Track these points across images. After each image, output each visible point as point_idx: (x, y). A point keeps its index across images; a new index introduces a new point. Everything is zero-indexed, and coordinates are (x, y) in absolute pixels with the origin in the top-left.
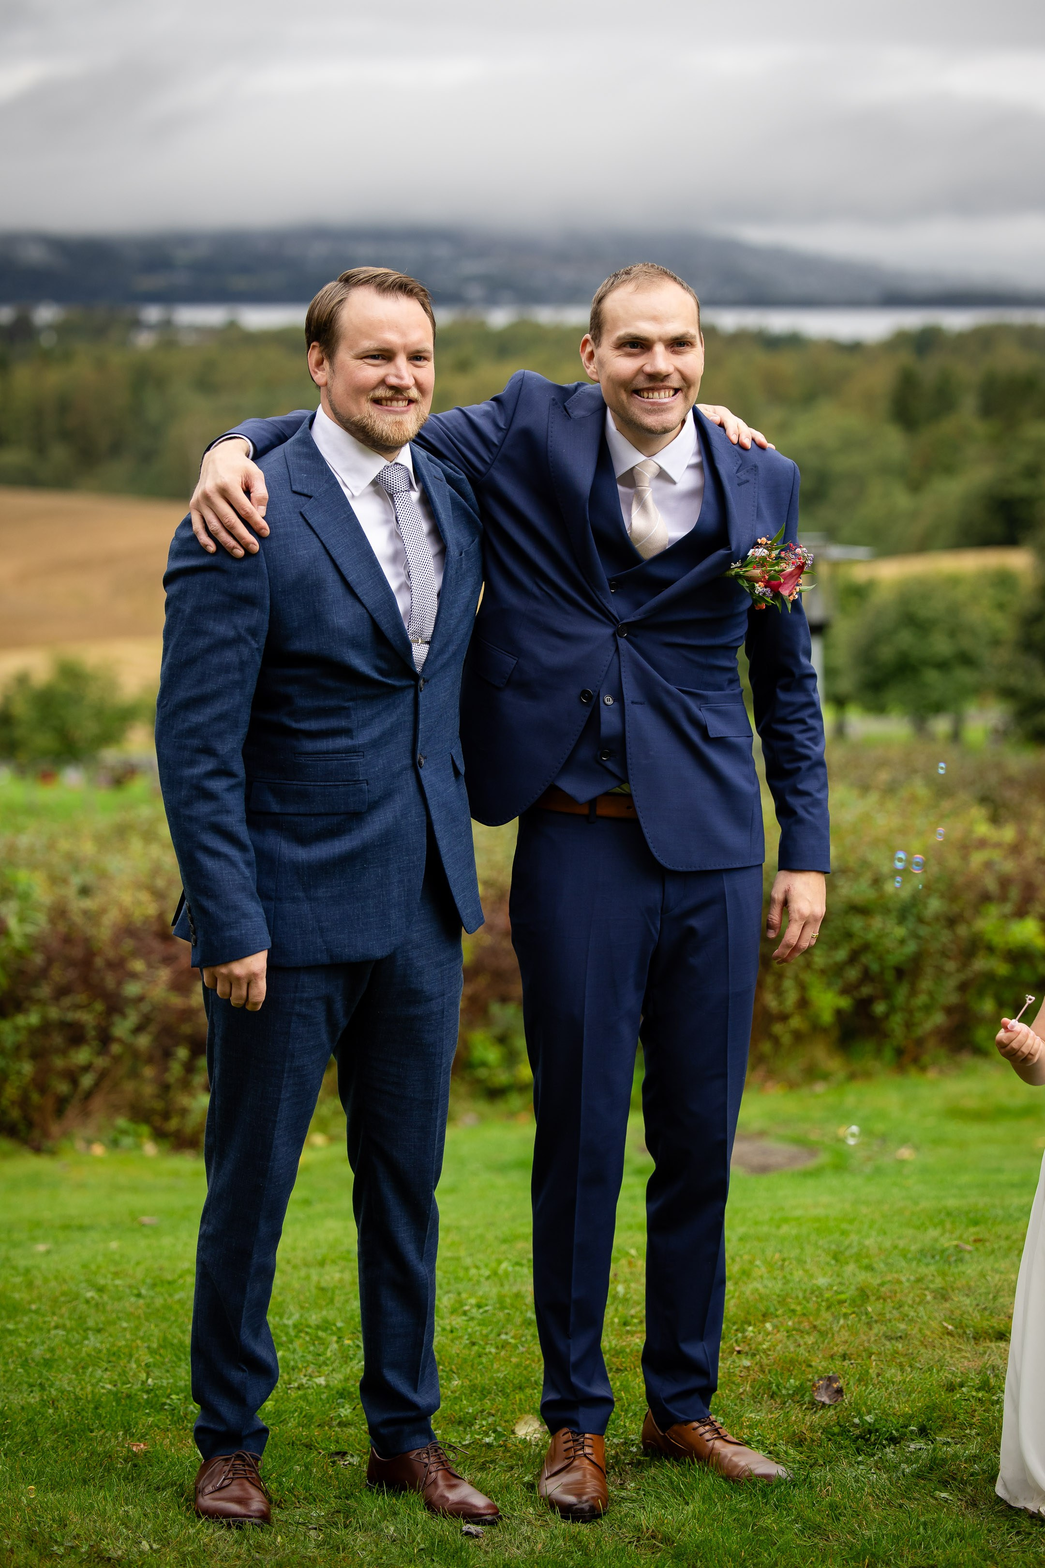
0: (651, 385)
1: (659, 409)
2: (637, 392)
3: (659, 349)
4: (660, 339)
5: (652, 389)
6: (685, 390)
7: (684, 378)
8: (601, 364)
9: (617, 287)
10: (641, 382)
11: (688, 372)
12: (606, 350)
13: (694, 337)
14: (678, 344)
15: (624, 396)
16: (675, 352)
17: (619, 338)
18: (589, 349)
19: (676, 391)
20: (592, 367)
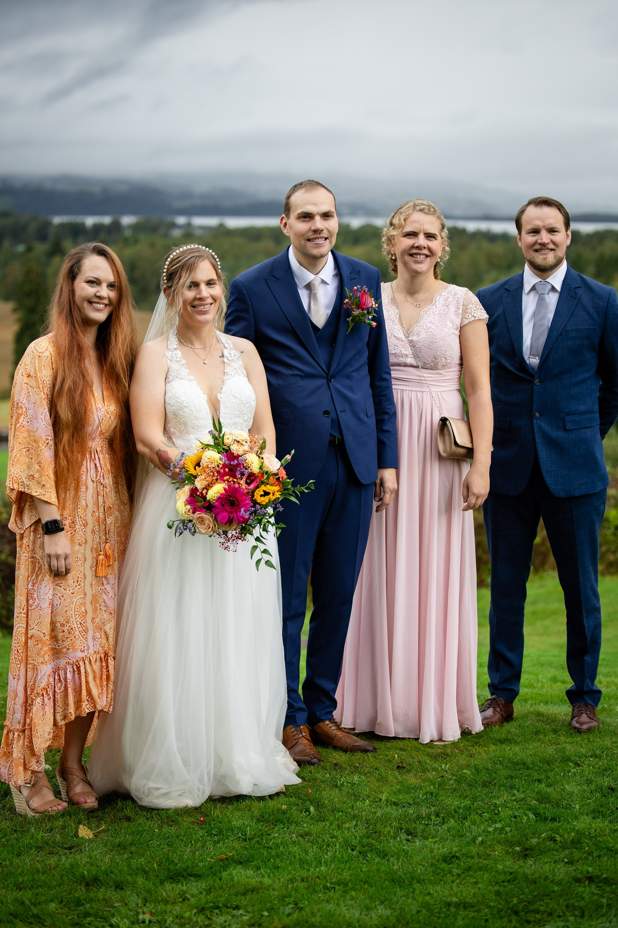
0: (315, 236)
1: (319, 246)
2: (309, 240)
3: (318, 218)
4: (318, 214)
5: (316, 238)
6: (330, 238)
7: (329, 231)
8: (291, 227)
9: (296, 191)
10: (311, 235)
11: (331, 229)
12: (292, 220)
13: (333, 213)
14: (326, 216)
15: (303, 242)
16: (325, 220)
17: (299, 214)
18: (284, 221)
19: (326, 239)
20: (286, 230)
